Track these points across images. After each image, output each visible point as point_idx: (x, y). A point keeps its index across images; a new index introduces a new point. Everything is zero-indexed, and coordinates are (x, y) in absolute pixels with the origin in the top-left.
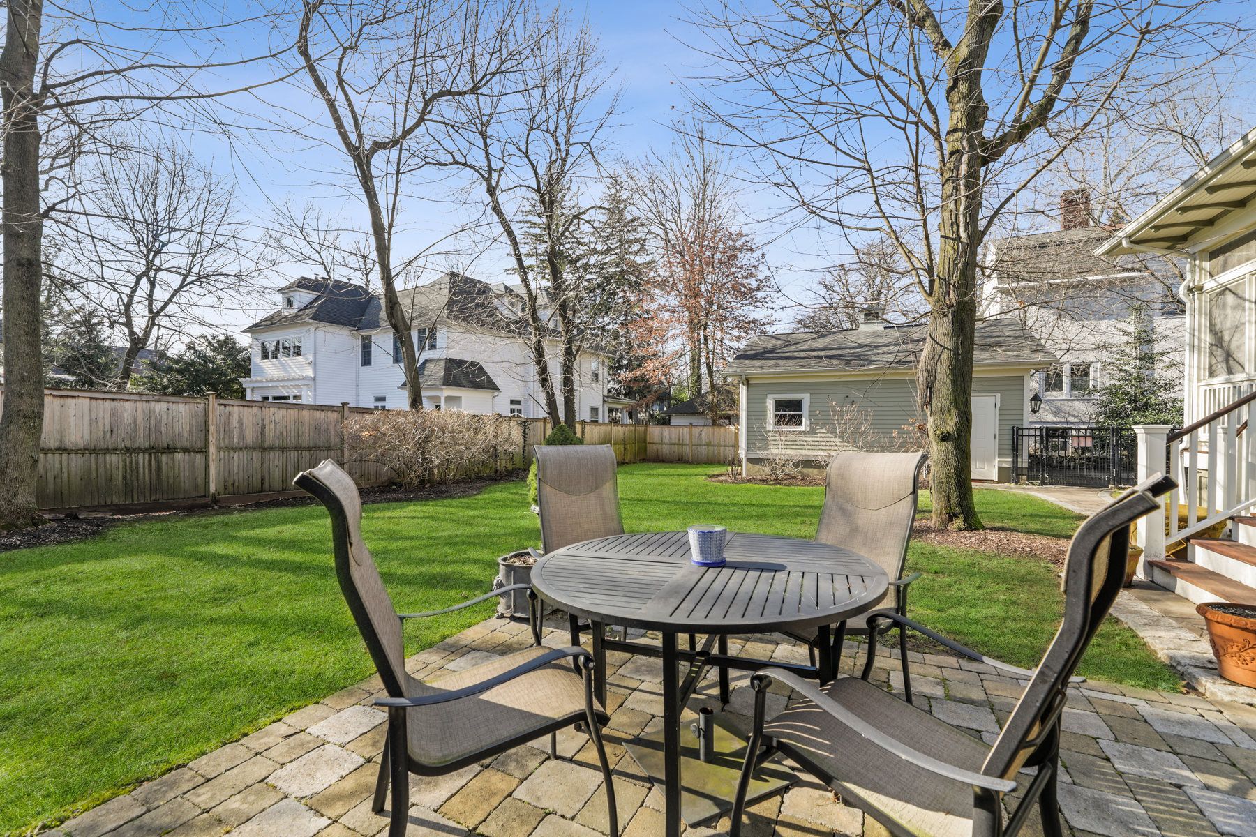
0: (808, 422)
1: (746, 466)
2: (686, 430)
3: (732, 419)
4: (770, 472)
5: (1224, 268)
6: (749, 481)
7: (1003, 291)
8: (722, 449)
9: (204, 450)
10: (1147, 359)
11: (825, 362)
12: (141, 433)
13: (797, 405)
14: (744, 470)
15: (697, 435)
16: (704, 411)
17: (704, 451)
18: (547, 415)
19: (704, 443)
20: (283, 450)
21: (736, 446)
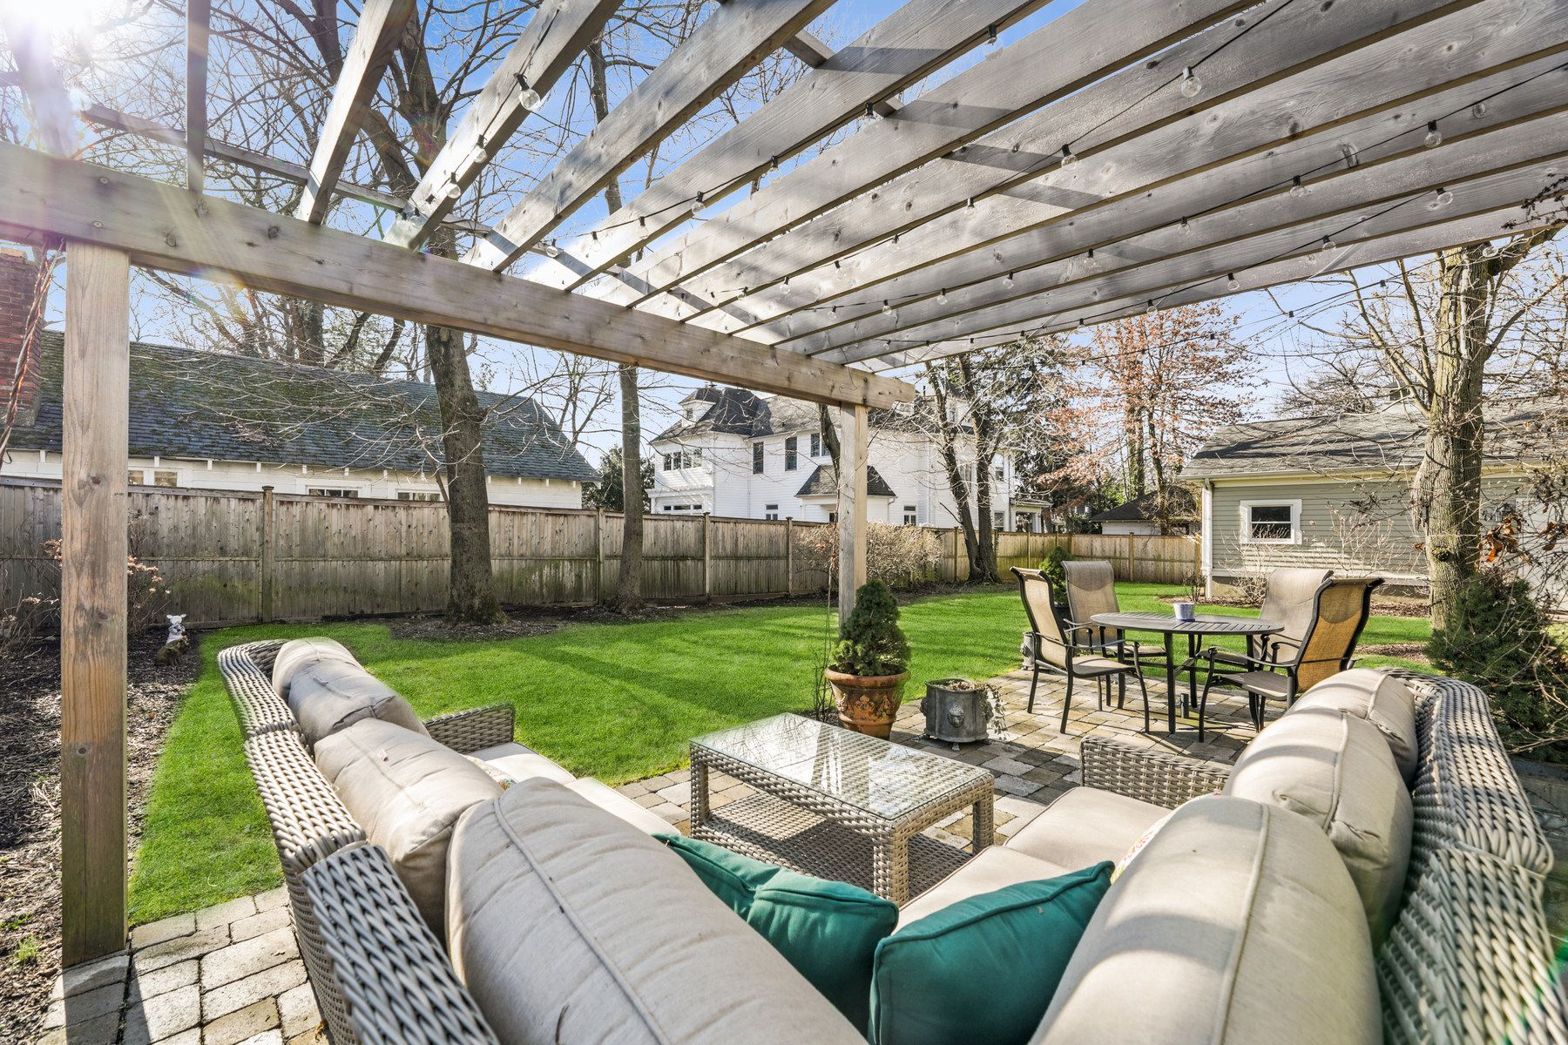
0: (1300, 534)
1: (1212, 585)
2: (1125, 541)
3: (1192, 527)
4: (1244, 594)
6: (1216, 603)
8: (1176, 564)
9: (702, 559)
11: (1323, 460)
12: (670, 545)
13: (1284, 513)
14: (1210, 589)
15: (1141, 547)
16: (1150, 517)
17: (1150, 566)
18: (959, 525)
19: (1151, 556)
20: (749, 558)
21: (1197, 561)
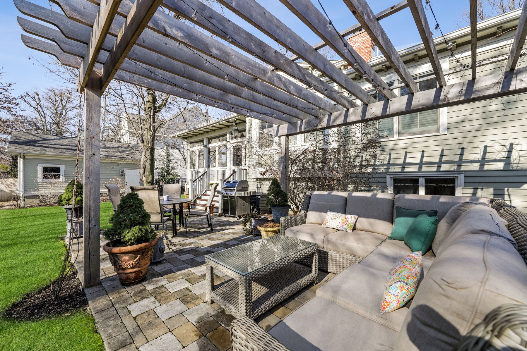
0: (64, 178)
1: (24, 200)
4: (40, 202)
5: (193, 147)
7: (129, 132)
10: (169, 161)
13: (57, 170)
